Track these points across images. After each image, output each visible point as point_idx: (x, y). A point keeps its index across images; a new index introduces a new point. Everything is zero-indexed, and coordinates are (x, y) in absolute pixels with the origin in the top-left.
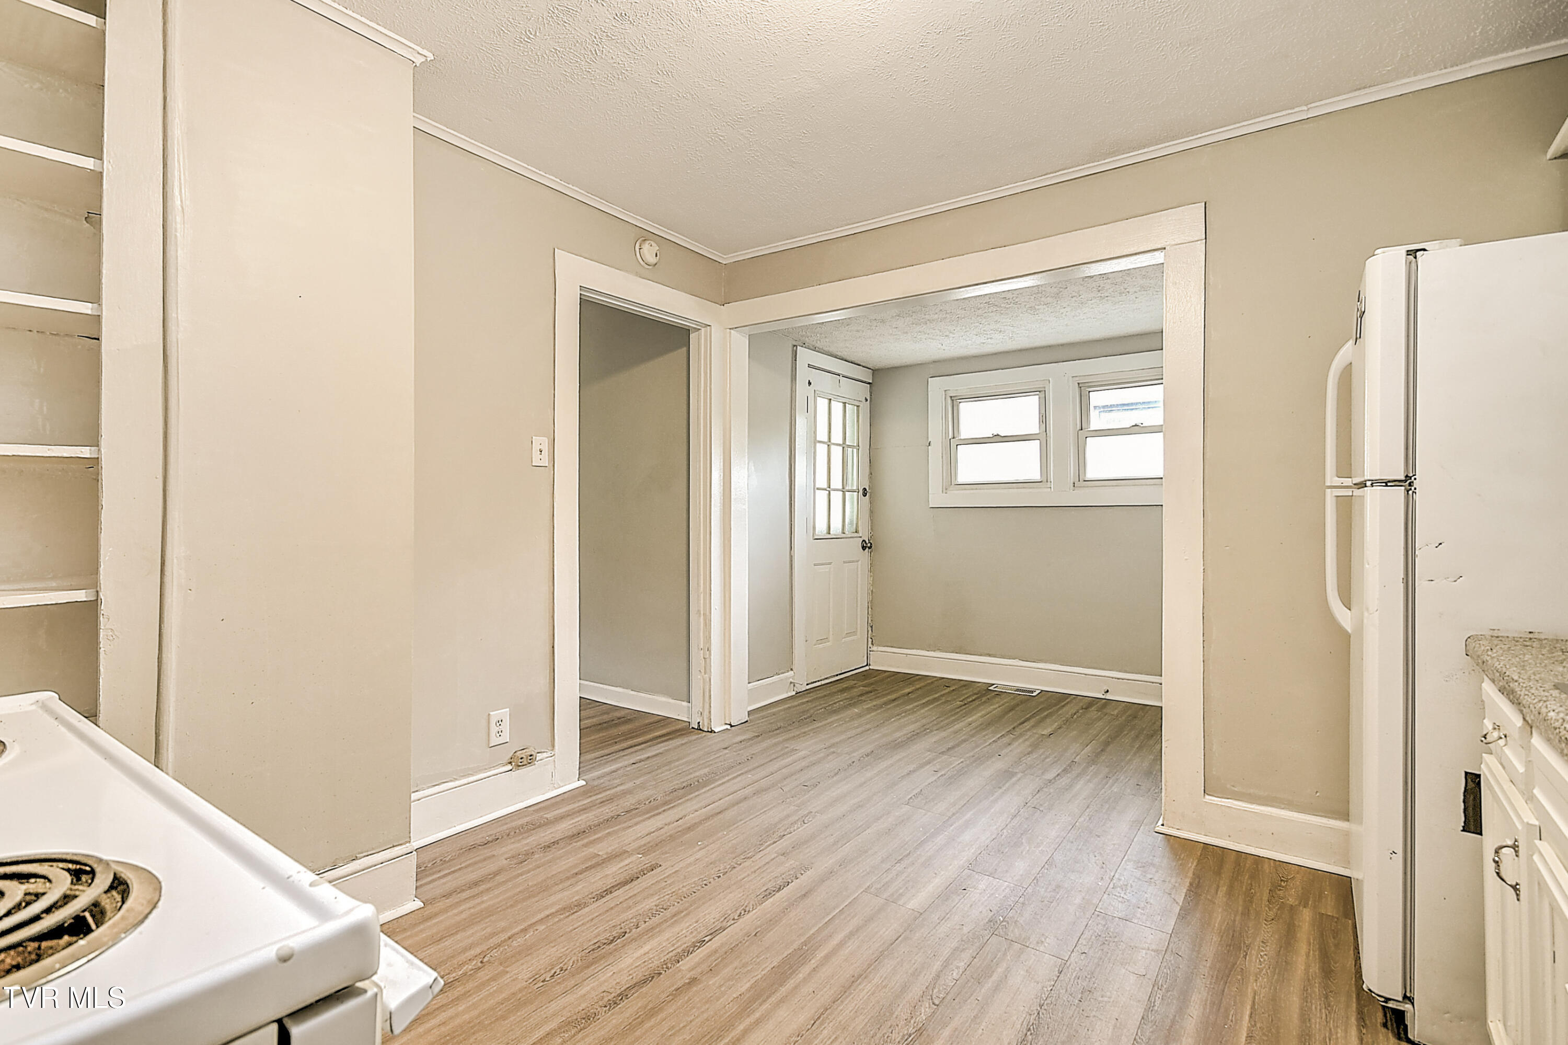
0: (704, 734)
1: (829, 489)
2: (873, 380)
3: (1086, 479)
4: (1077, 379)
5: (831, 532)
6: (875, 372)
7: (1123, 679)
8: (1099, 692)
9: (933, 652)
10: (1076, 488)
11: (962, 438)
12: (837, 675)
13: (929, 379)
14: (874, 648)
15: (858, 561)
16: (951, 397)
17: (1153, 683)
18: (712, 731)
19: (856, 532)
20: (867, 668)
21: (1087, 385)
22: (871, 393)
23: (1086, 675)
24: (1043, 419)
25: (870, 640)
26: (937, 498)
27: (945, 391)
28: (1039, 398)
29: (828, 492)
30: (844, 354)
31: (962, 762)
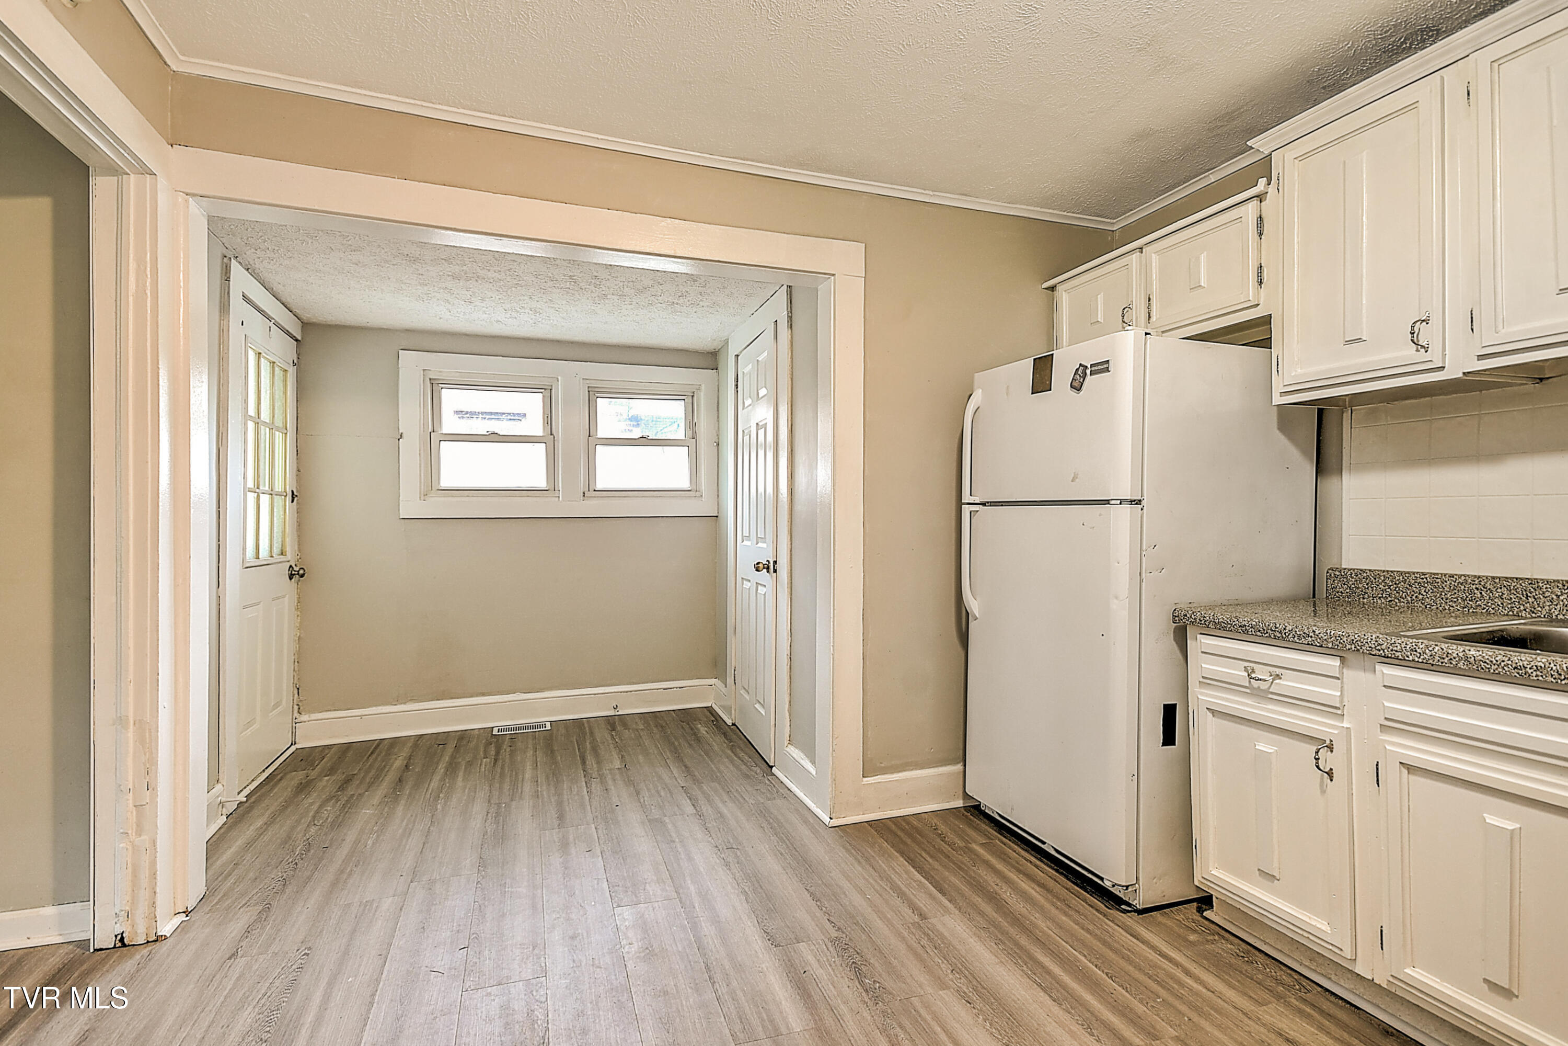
0: (145, 951)
1: (257, 490)
2: (302, 338)
3: (596, 489)
4: (588, 382)
5: (260, 557)
6: (306, 325)
7: (631, 692)
8: (609, 710)
9: (402, 705)
10: (586, 498)
11: (444, 432)
12: (264, 771)
13: (400, 351)
14: (304, 717)
15: (284, 597)
16: (430, 379)
17: (658, 689)
18: (158, 939)
19: (282, 554)
20: (293, 748)
21: (596, 390)
22: (298, 355)
23: (595, 694)
24: (549, 420)
25: (296, 707)
26: (411, 506)
27: (424, 370)
28: (543, 396)
29: (256, 494)
30: (278, 288)
31: (596, 828)
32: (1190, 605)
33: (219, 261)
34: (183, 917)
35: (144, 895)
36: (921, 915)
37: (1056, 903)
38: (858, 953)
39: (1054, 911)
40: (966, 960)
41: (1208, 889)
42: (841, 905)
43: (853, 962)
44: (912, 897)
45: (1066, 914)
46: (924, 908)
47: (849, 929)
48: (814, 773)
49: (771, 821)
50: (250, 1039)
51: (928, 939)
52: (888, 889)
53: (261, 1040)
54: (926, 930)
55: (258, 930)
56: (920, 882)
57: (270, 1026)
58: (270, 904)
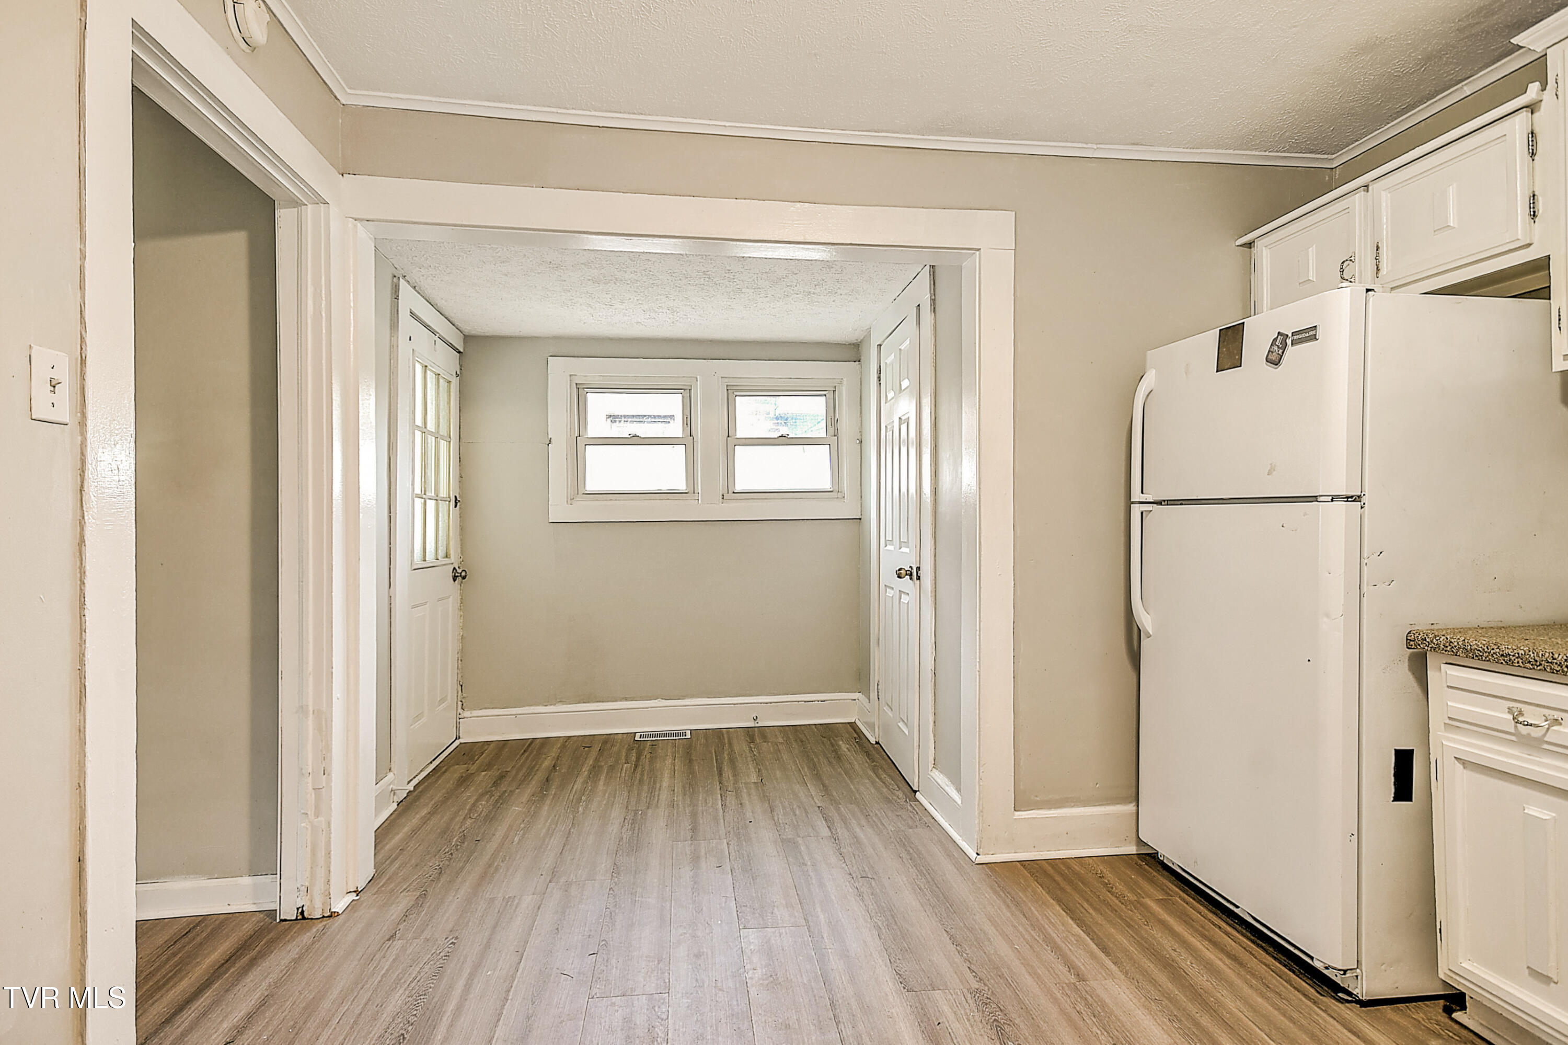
0: (320, 926)
1: (423, 496)
2: (464, 350)
3: (735, 491)
4: (726, 380)
5: (427, 559)
6: (468, 338)
7: (771, 703)
8: (748, 721)
9: (552, 707)
10: (724, 501)
11: (589, 437)
12: (431, 762)
13: (549, 358)
14: (467, 714)
15: (449, 597)
16: (576, 384)
17: (798, 702)
18: (333, 915)
19: (447, 557)
20: (457, 743)
21: (735, 388)
22: (461, 366)
23: (734, 704)
24: (688, 421)
25: (460, 703)
26: (559, 510)
27: (571, 375)
28: (683, 397)
29: (423, 500)
30: (441, 304)
31: (728, 844)
32: (1432, 627)
33: (390, 281)
34: (353, 896)
35: (321, 873)
36: (1078, 975)
37: (1251, 982)
38: (1001, 1010)
39: (1247, 990)
40: (1131, 1035)
41: (1458, 985)
42: (985, 953)
43: (995, 1020)
44: (1068, 952)
45: (1262, 995)
46: (1082, 967)
47: (992, 981)
48: (959, 802)
49: (911, 851)
50: (400, 1020)
51: (1086, 1004)
52: (1040, 941)
53: (409, 1022)
54: (1084, 993)
55: (415, 915)
56: (1080, 937)
57: (417, 1010)
58: (426, 891)
